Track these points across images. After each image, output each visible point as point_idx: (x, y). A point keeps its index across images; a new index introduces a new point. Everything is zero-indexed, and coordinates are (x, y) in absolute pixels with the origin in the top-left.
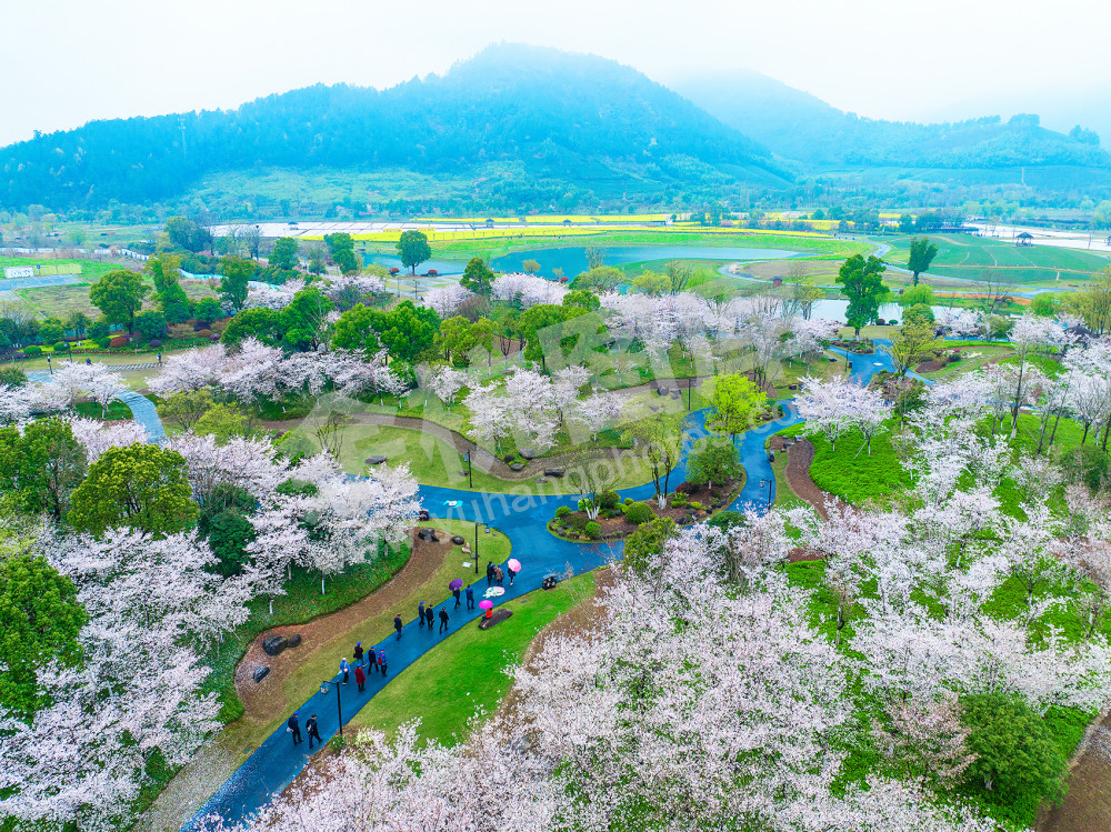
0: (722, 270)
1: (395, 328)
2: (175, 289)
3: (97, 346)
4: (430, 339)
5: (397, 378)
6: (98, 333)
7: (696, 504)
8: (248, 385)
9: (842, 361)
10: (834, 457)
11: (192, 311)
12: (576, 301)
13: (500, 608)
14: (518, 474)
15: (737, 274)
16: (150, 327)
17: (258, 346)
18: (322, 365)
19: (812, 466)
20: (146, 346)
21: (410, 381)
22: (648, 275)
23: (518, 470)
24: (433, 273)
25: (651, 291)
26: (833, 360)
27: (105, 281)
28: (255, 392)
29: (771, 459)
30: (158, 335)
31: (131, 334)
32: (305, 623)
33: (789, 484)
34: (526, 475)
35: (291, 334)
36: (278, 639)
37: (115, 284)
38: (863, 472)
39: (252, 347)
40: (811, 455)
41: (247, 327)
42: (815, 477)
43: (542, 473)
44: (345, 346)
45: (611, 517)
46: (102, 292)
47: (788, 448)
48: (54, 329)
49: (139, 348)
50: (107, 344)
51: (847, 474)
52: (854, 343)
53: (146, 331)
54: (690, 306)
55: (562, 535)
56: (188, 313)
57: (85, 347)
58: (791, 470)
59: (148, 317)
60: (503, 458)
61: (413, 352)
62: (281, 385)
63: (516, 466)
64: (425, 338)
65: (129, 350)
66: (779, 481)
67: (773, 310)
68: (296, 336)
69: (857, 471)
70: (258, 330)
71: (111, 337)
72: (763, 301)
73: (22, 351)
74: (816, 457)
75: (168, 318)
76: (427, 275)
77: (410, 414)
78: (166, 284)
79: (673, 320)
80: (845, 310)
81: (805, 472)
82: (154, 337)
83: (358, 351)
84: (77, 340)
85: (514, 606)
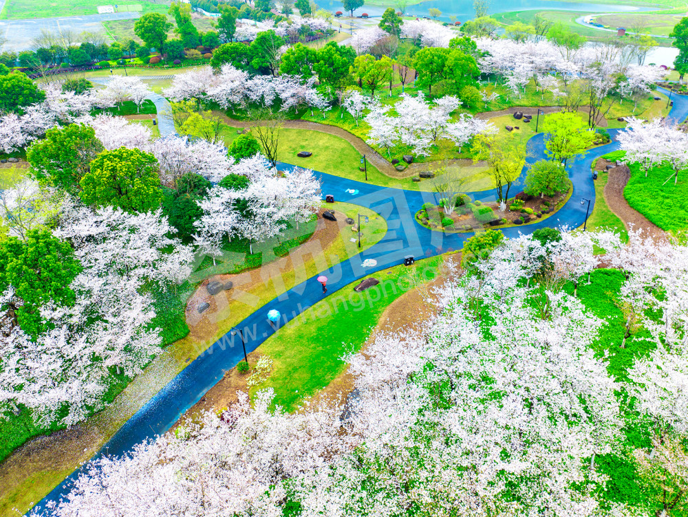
0: (579, 20)
1: (322, 62)
2: (189, 26)
3: (142, 62)
4: (347, 70)
5: (323, 97)
6: (143, 53)
7: (528, 209)
8: (225, 97)
9: (665, 100)
10: (645, 182)
11: (200, 40)
12: (458, 44)
13: (371, 276)
14: (401, 174)
15: (591, 23)
16: (173, 51)
17: (232, 69)
18: (273, 85)
19: (627, 187)
20: (171, 63)
21: (332, 99)
22: (518, 25)
23: (401, 171)
24: (365, 16)
25: (518, 38)
26: (657, 99)
27: (143, 20)
28: (229, 101)
29: (595, 177)
30: (178, 56)
31: (163, 55)
32: (237, 273)
33: (606, 199)
34: (406, 175)
35: (255, 62)
36: (217, 284)
37: (149, 23)
38: (668, 198)
39: (228, 70)
40: (627, 178)
41: (226, 56)
42: (628, 197)
43: (418, 174)
44: (288, 73)
45: (463, 214)
46: (141, 27)
47: (610, 170)
48: (116, 51)
49: (167, 64)
50: (147, 62)
51: (654, 197)
52: (677, 86)
53: (171, 54)
54: (546, 51)
55: (425, 224)
56: (198, 42)
57: (135, 63)
58: (609, 188)
59: (172, 44)
60: (391, 160)
61: (335, 79)
62: (246, 97)
63: (399, 167)
64: (343, 70)
65: (161, 65)
66: (598, 197)
67: (613, 58)
68: (258, 63)
69: (663, 196)
70: (234, 59)
71: (151, 56)
72: (605, 50)
73: (98, 64)
74: (631, 180)
75: (185, 45)
76: (361, 17)
77: (331, 123)
78: (183, 22)
79: (532, 62)
80: (674, 59)
81: (620, 192)
82: (176, 57)
83: (297, 76)
84: (130, 58)
85: (381, 276)
